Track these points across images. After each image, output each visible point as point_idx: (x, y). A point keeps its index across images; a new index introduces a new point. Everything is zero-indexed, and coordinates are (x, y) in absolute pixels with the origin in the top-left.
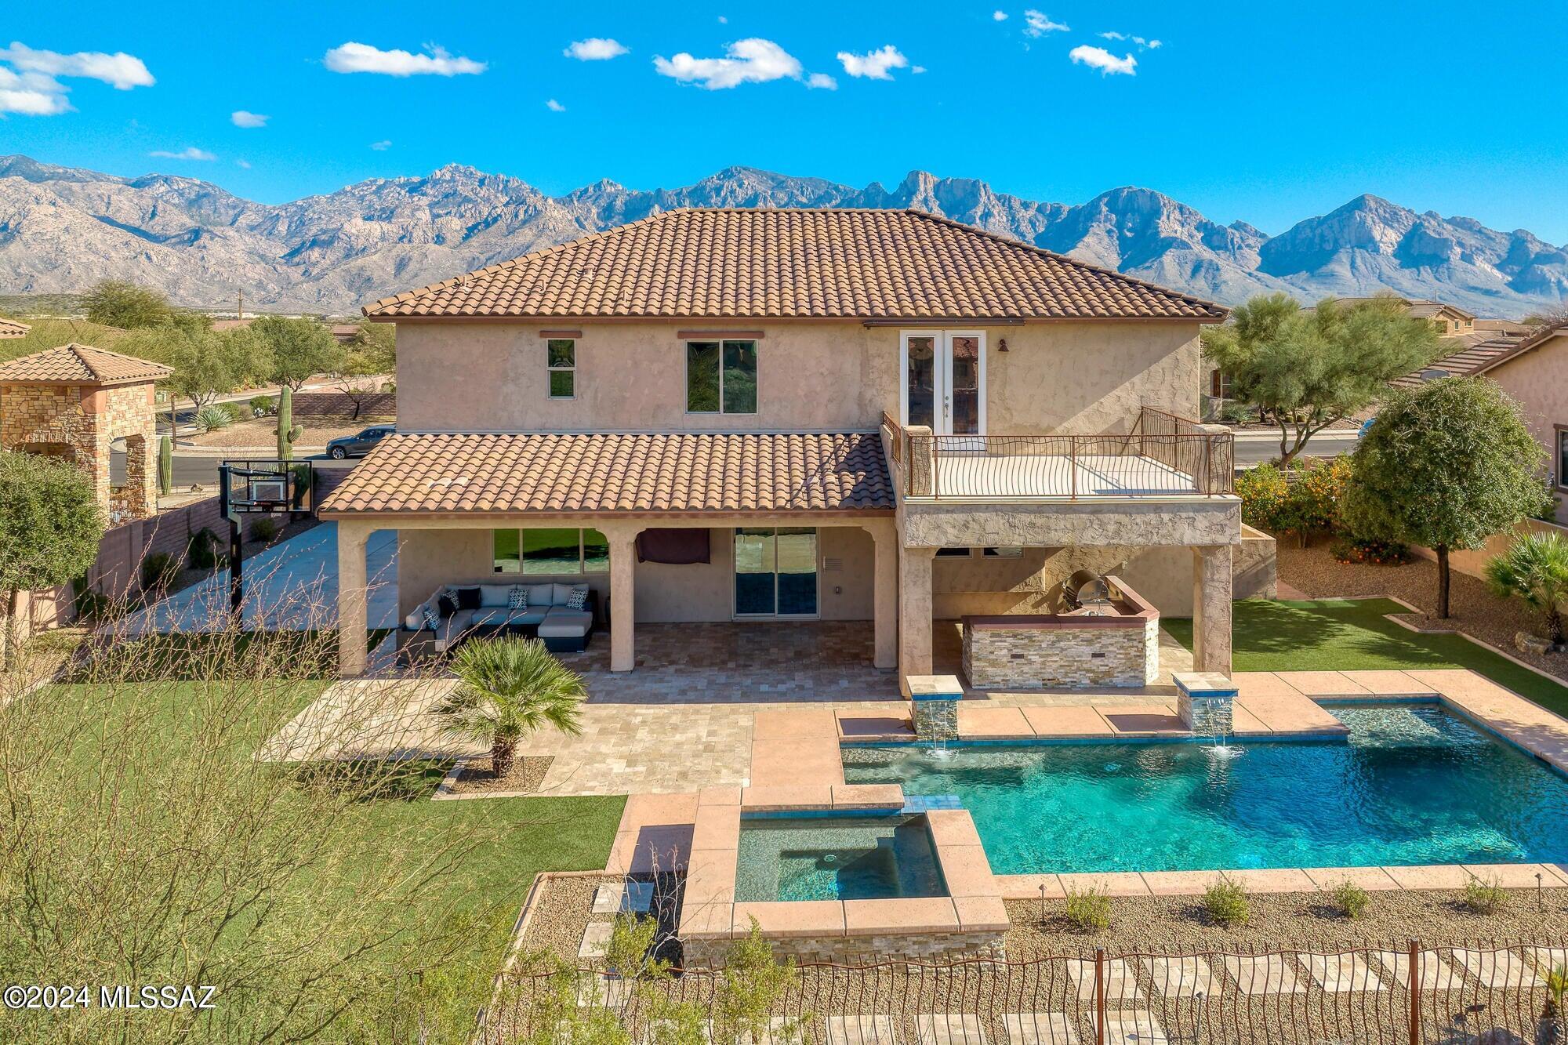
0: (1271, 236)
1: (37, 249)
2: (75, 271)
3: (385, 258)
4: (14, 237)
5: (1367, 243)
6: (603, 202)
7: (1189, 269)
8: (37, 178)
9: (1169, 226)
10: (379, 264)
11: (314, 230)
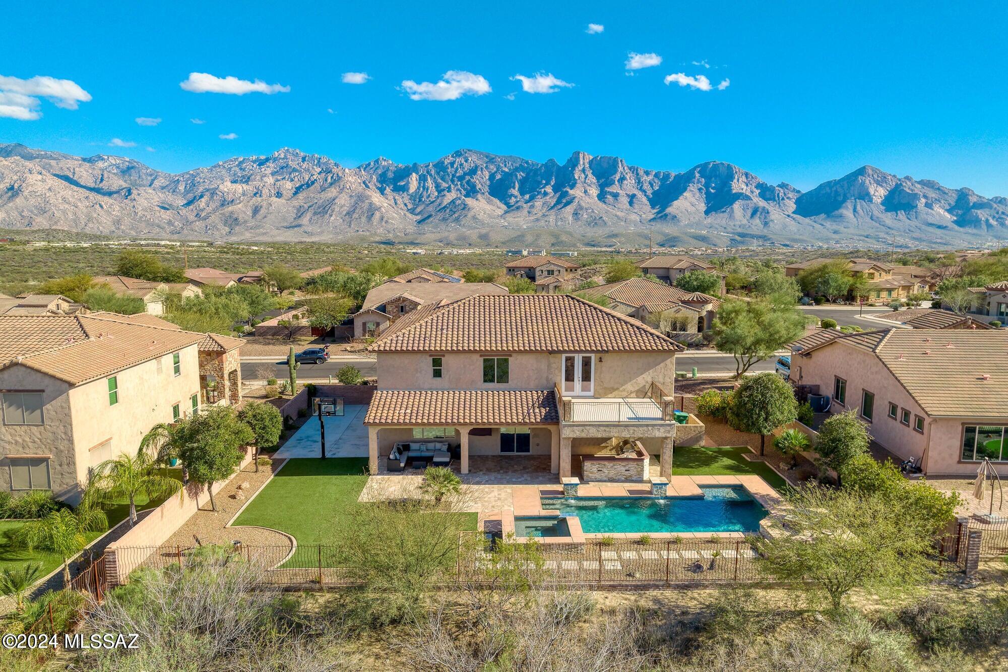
0: (804, 192)
1: (32, 201)
2: (57, 214)
3: (246, 206)
4: (18, 194)
5: (865, 196)
6: (380, 171)
7: (749, 212)
8: (29, 157)
9: (738, 186)
10: (241, 209)
11: (201, 189)
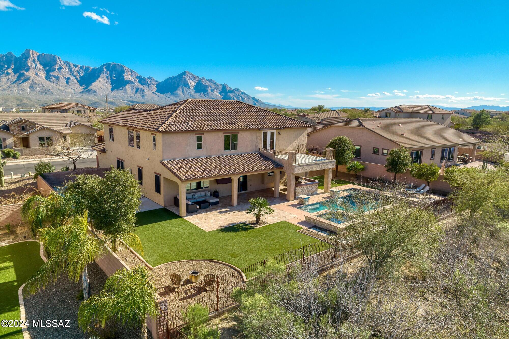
0: (160, 81)
7: (134, 90)
9: (127, 76)
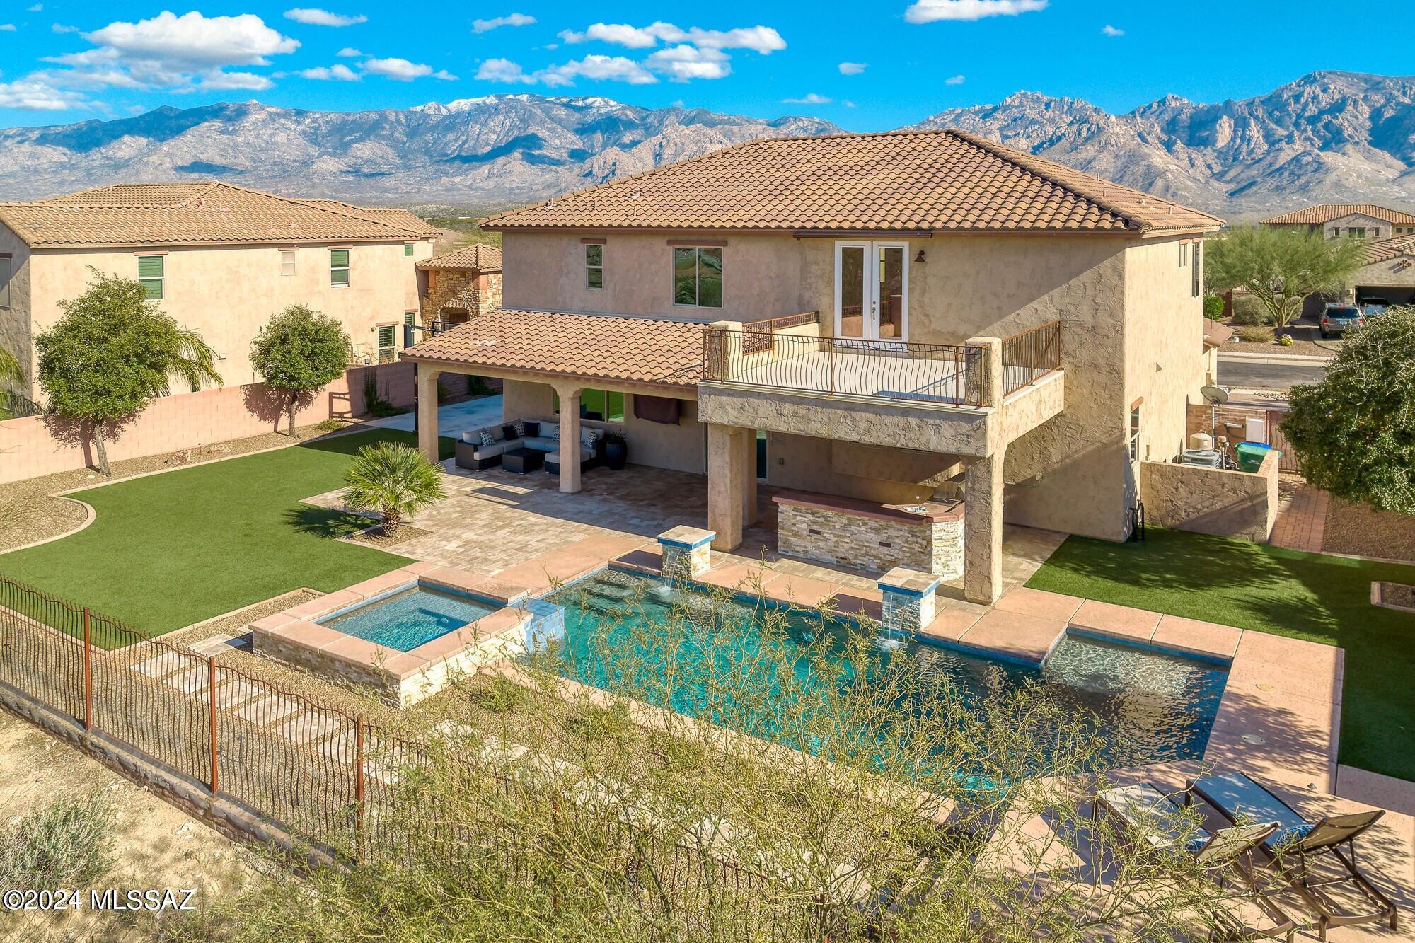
6: (1167, 117)
